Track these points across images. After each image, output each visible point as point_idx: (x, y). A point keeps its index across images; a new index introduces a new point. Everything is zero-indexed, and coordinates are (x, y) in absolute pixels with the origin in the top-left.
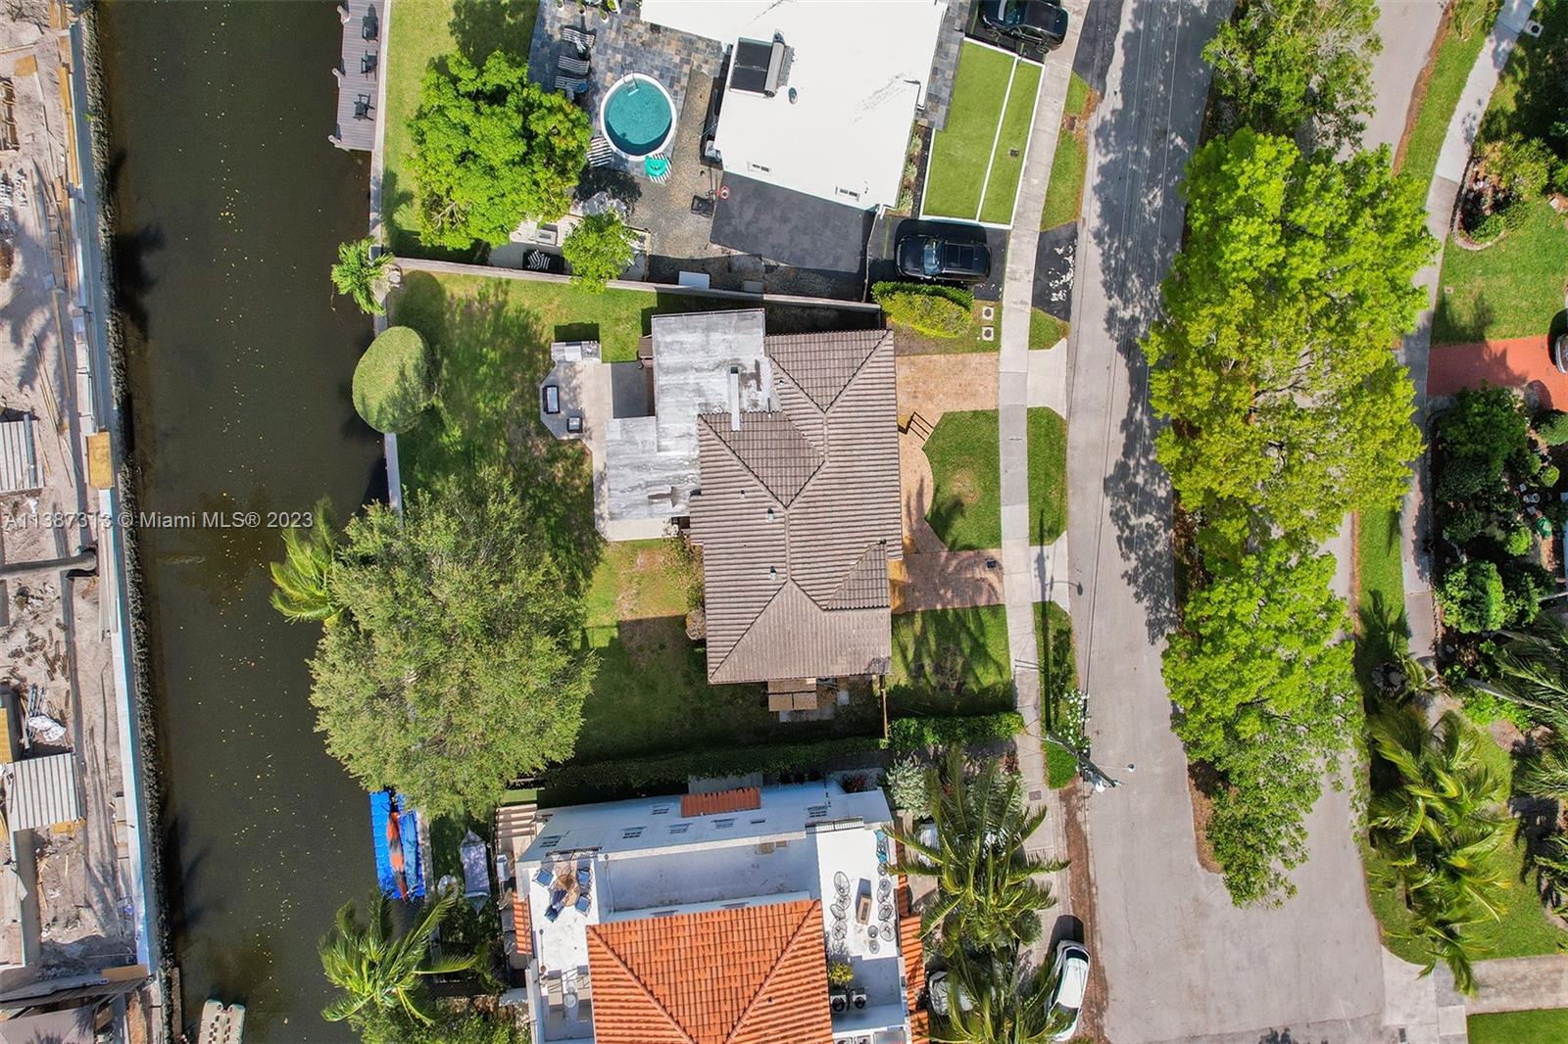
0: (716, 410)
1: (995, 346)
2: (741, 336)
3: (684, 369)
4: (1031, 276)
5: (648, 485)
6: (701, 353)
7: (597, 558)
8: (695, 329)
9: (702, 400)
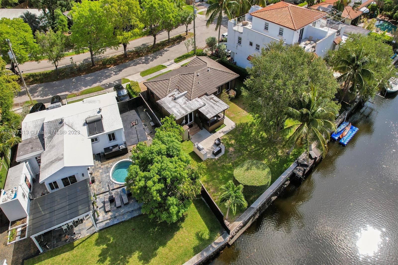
0: (186, 99)
2: (166, 102)
3: (183, 108)
5: (214, 104)
6: (176, 107)
7: (241, 124)
8: (172, 111)
9: (186, 102)
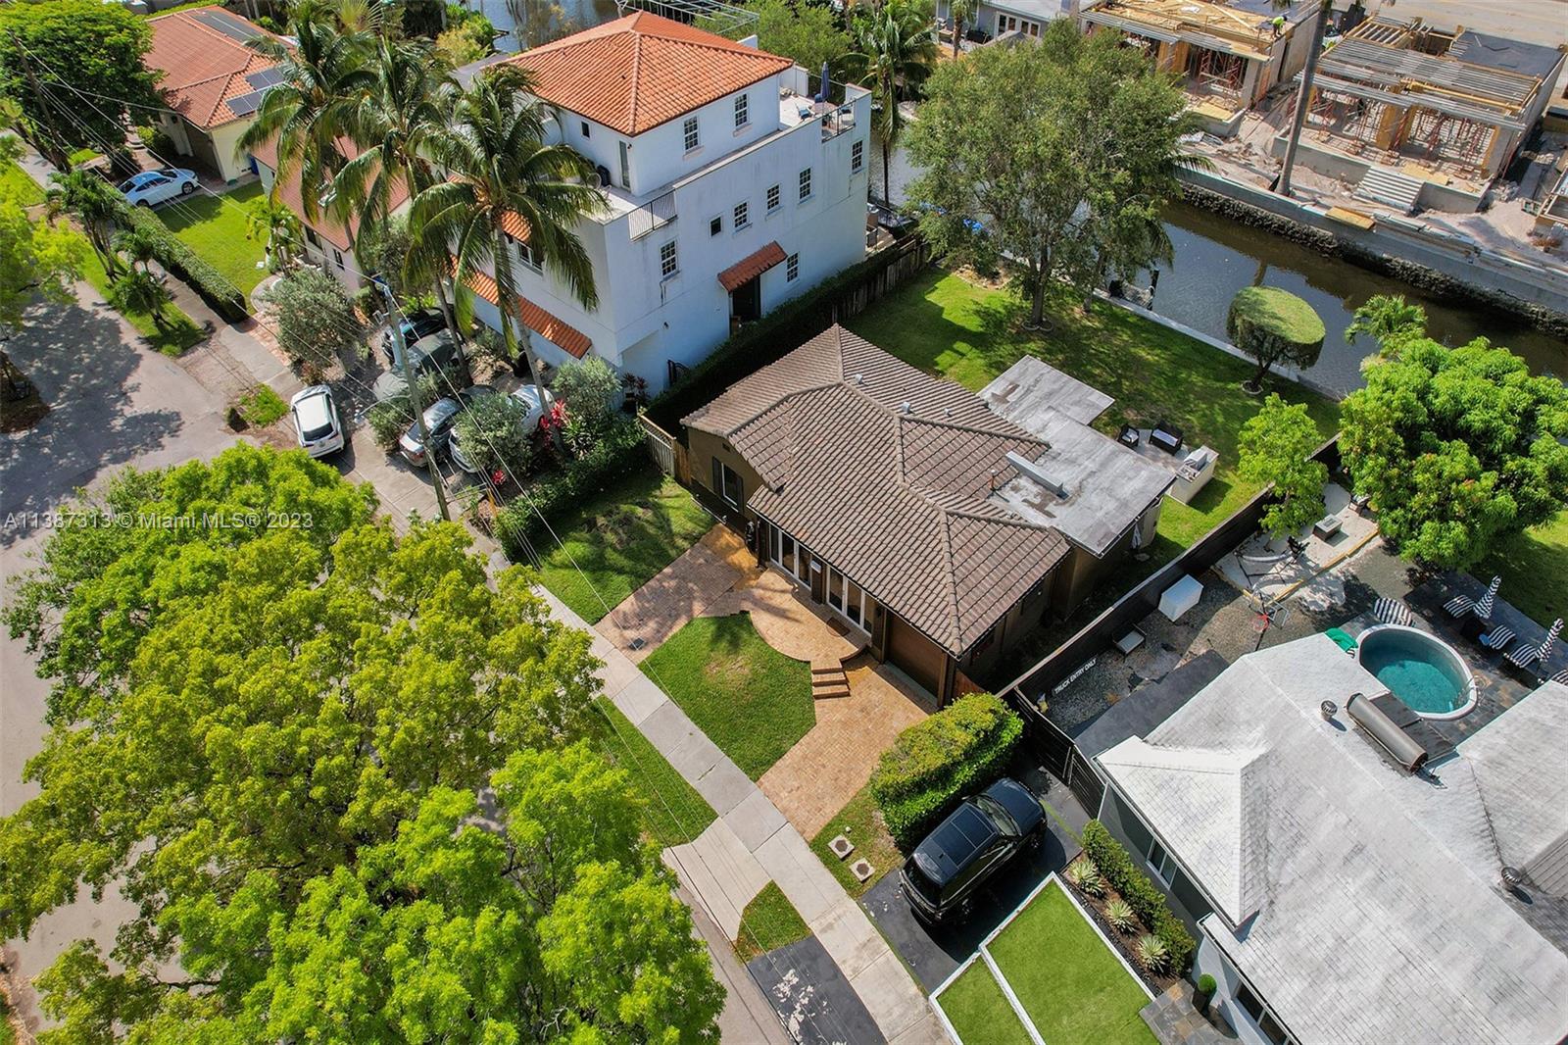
0: (1044, 458)
1: (818, 846)
2: (1091, 522)
3: (1103, 465)
4: (846, 971)
5: (1028, 391)
6: (1106, 485)
9: (1061, 458)
